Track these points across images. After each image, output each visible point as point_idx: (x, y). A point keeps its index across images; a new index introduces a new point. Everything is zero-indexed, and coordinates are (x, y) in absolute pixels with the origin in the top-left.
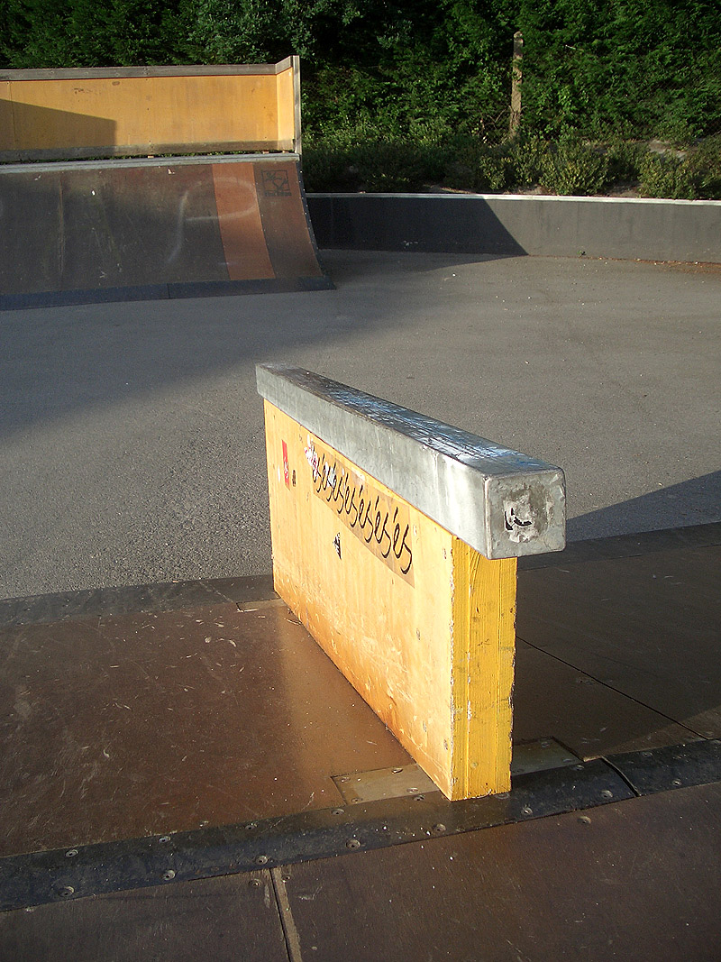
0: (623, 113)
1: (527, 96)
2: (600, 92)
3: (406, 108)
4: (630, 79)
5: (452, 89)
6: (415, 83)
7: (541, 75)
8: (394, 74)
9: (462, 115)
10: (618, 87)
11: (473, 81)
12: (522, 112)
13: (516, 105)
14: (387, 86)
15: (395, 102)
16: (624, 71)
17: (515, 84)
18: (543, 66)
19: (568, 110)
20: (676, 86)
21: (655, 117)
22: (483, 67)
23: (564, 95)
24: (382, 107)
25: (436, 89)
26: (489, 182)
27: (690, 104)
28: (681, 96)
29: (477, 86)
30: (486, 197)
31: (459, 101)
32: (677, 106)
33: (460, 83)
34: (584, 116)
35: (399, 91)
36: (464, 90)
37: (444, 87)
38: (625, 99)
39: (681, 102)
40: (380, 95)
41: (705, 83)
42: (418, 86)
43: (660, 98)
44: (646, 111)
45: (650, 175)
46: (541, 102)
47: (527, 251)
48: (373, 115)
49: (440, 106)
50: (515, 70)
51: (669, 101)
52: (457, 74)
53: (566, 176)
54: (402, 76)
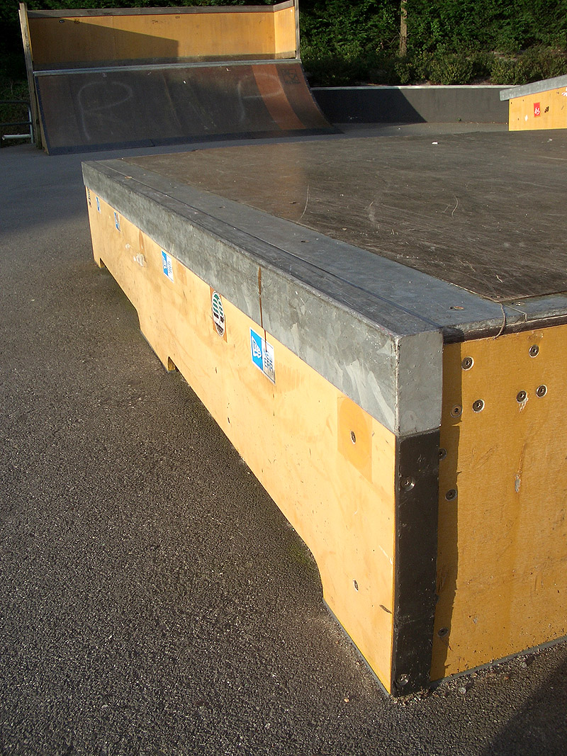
0: (472, 36)
1: (410, 27)
2: (457, 23)
3: (332, 36)
4: (476, 14)
5: (362, 23)
6: (339, 19)
7: (419, 13)
8: (325, 14)
9: (369, 40)
10: (468, 19)
11: (376, 18)
12: (407, 37)
13: (404, 32)
14: (321, 21)
15: (325, 32)
16: (472, 9)
17: (403, 19)
18: (420, 7)
19: (436, 34)
20: (504, 17)
21: (492, 37)
22: (382, 8)
23: (435, 25)
24: (316, 36)
25: (352, 23)
26: (400, 79)
27: (514, 29)
28: (508, 24)
29: (378, 21)
30: (400, 87)
31: (366, 31)
32: (505, 31)
33: (367, 19)
34: (447, 38)
35: (327, 25)
36: (370, 24)
37: (357, 22)
38: (473, 27)
39: (508, 27)
40: (315, 28)
41: (522, 16)
42: (341, 22)
43: (495, 26)
44: (486, 34)
45: (498, 71)
46: (421, 29)
47: (426, 120)
48: (309, 41)
49: (354, 34)
50: (402, 10)
51: (501, 27)
52: (366, 13)
53: (448, 74)
54: (330, 16)
